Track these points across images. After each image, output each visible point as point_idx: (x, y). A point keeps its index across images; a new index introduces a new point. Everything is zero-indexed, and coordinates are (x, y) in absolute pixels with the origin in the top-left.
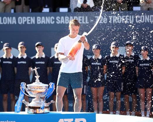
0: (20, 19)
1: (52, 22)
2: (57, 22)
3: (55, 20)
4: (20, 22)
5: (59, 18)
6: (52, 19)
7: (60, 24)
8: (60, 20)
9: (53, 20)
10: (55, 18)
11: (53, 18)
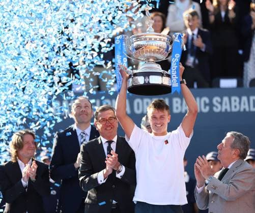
0: (138, 104)
1: (205, 108)
2: (215, 109)
3: (211, 105)
4: (138, 108)
5: (219, 99)
6: (205, 102)
7: (221, 112)
8: (221, 103)
9: (206, 105)
10: (211, 100)
11: (206, 99)
